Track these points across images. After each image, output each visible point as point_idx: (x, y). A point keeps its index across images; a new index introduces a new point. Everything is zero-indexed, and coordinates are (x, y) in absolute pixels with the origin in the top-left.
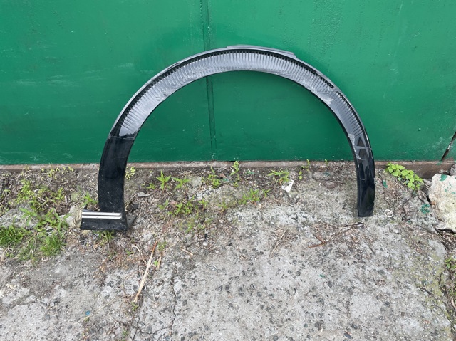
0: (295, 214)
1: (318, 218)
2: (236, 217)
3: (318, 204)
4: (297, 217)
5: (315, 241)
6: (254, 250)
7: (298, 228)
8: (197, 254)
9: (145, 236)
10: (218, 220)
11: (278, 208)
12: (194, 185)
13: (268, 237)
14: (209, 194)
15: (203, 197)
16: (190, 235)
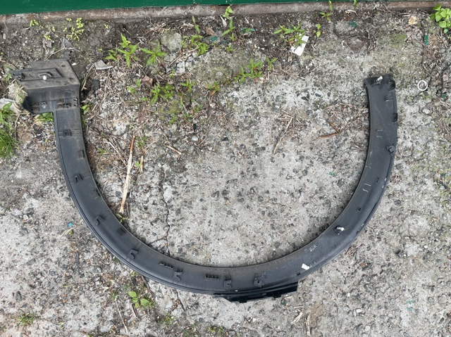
0: (305, 91)
1: (335, 96)
2: (231, 99)
3: (337, 75)
4: (308, 96)
5: (328, 129)
6: (254, 145)
7: (308, 112)
8: (186, 152)
9: (118, 128)
10: (208, 103)
11: (285, 83)
12: (171, 49)
13: (270, 127)
14: (193, 64)
15: (186, 70)
16: (174, 127)
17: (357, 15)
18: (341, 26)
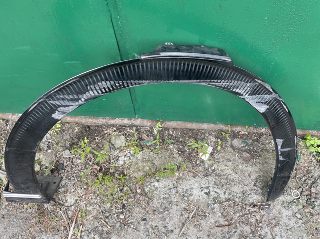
0: (207, 188)
1: (229, 194)
2: (153, 188)
3: (232, 178)
4: (209, 192)
5: (222, 221)
6: (165, 227)
7: (208, 205)
8: (114, 227)
9: (69, 200)
10: (136, 189)
11: (193, 180)
12: (116, 146)
13: (179, 213)
14: (130, 159)
15: (125, 162)
16: (109, 205)
17: (248, 136)
18: (237, 143)
